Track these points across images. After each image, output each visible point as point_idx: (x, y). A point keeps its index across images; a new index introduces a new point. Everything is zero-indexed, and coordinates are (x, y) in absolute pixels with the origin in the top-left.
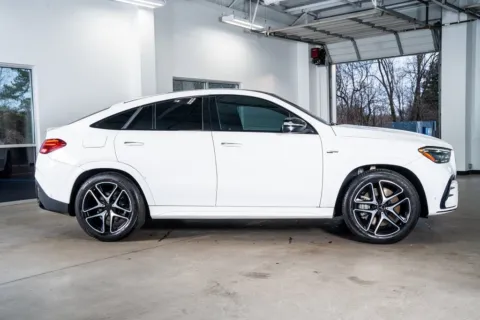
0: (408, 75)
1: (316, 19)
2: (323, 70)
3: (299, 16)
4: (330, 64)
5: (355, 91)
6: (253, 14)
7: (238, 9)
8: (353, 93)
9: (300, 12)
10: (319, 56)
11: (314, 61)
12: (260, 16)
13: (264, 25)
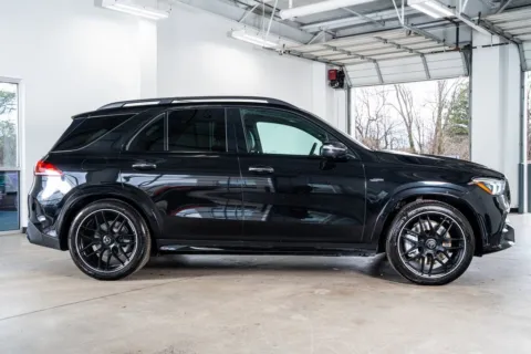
0: (428, 105)
1: (334, 37)
2: (342, 93)
3: (316, 34)
4: (349, 88)
5: (370, 120)
6: (266, 30)
7: (249, 24)
8: (369, 123)
9: (317, 30)
10: (337, 79)
11: (332, 84)
12: (273, 32)
13: (278, 42)
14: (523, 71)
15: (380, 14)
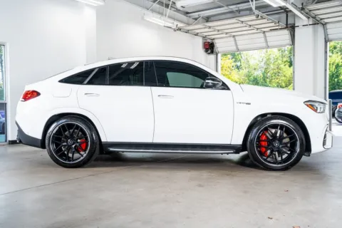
1: (208, 21)
2: (212, 57)
3: (196, 19)
4: (217, 54)
6: (166, 15)
9: (197, 16)
10: (210, 47)
11: (206, 51)
12: (170, 17)
13: (173, 23)
14: (326, 42)
15: (238, 6)
